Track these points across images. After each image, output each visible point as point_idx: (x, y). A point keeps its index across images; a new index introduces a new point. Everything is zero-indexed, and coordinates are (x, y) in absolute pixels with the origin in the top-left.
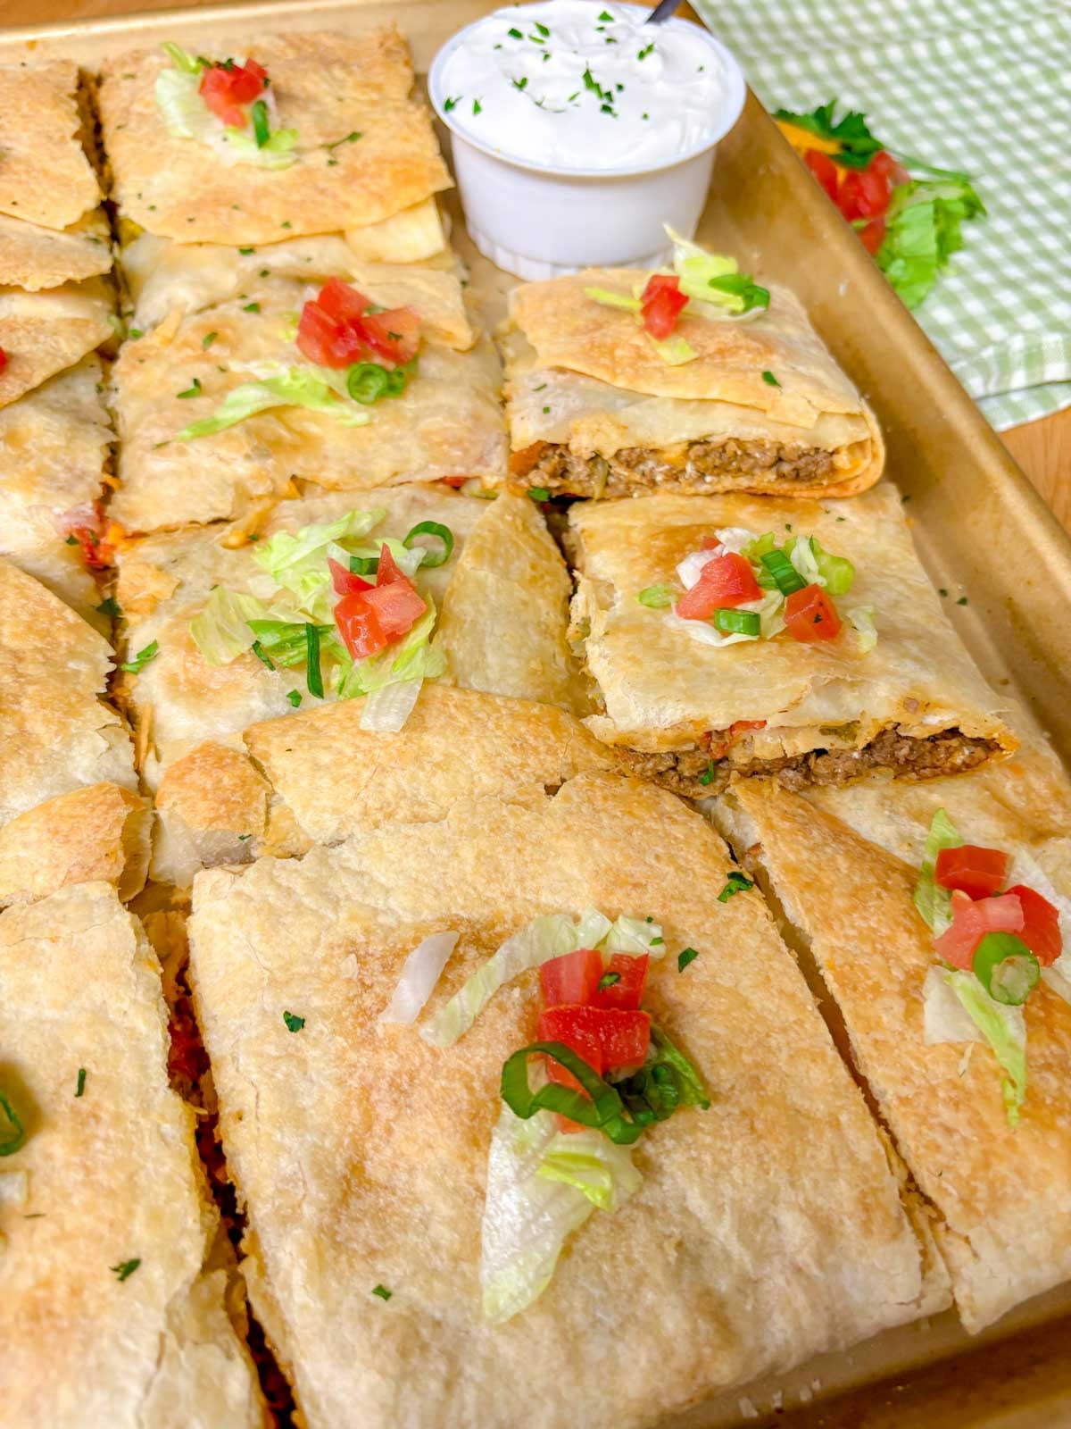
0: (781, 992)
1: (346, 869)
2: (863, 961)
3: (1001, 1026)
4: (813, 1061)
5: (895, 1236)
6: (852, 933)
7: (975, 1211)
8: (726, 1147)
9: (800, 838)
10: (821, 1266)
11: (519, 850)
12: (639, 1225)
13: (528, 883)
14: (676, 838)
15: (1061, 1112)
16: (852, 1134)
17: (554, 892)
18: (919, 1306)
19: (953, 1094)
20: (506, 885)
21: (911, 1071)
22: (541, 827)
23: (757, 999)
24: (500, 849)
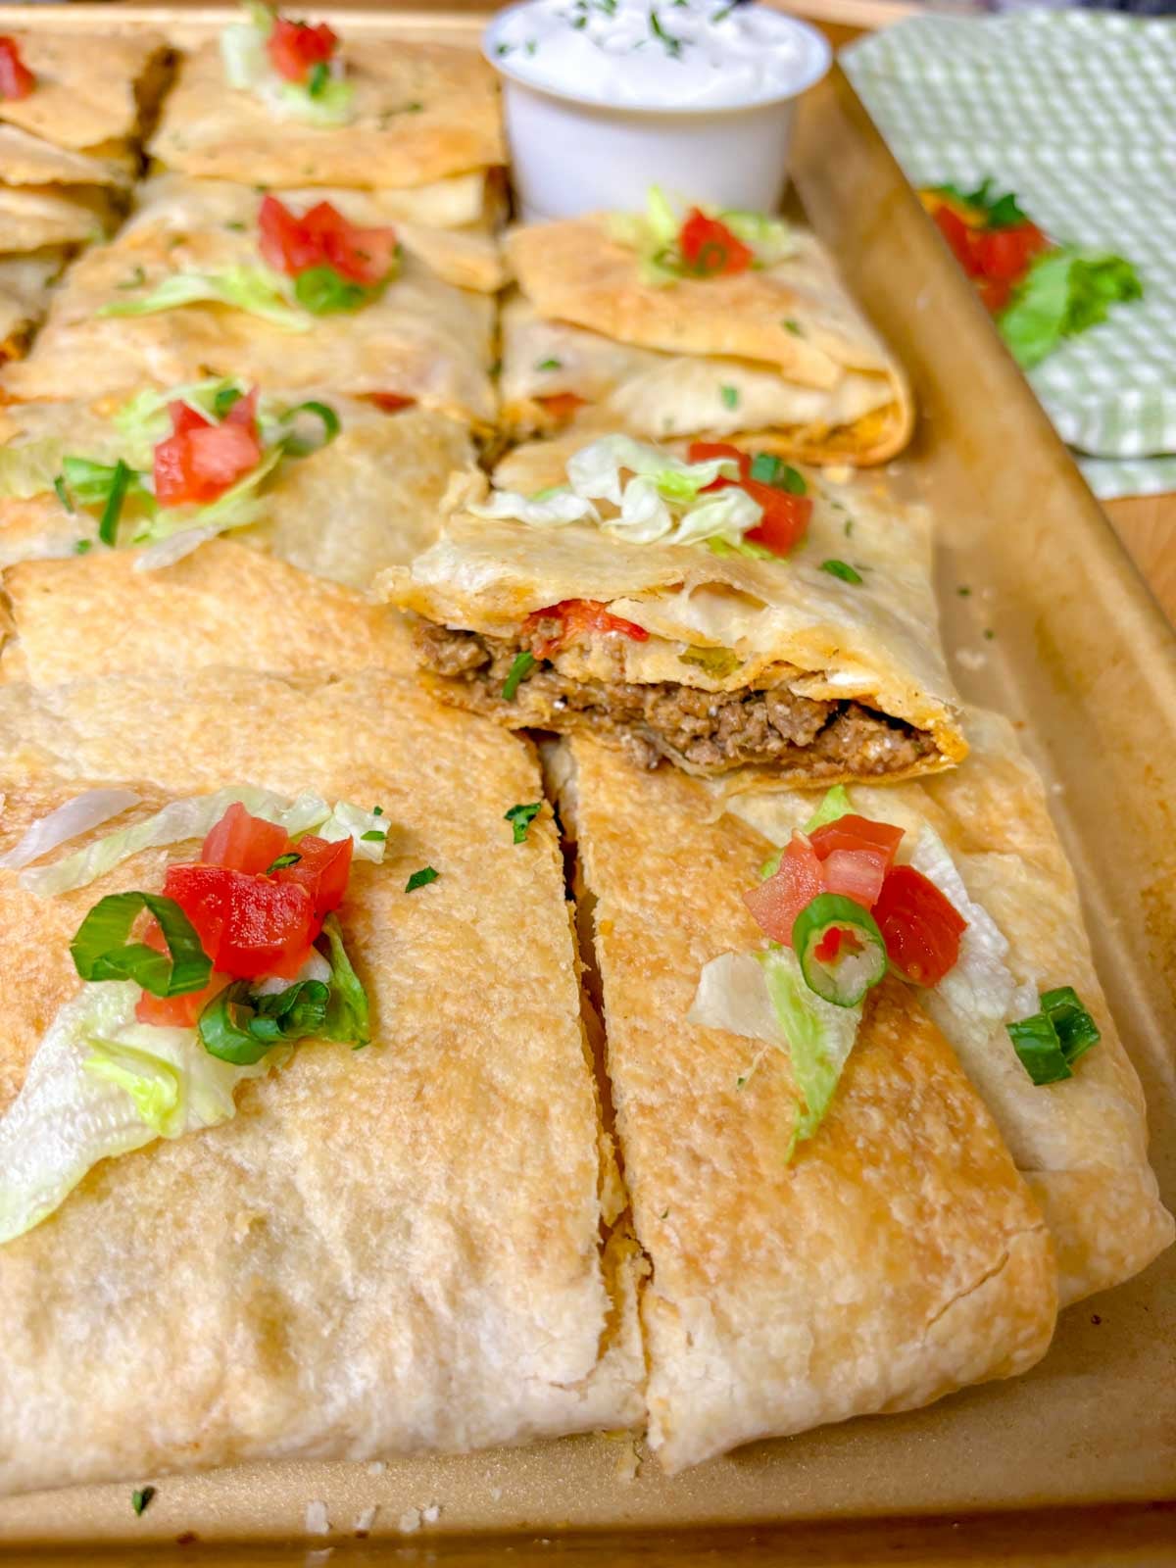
0: (534, 941)
1: (43, 711)
2: (655, 933)
3: (817, 1033)
4: (542, 1029)
5: (574, 1281)
6: (651, 898)
7: (702, 1275)
8: (375, 1112)
9: (632, 791)
10: (453, 1301)
11: (260, 727)
12: (215, 1185)
13: (257, 766)
14: (474, 757)
15: (875, 1162)
16: (558, 1131)
17: (283, 779)
18: (584, 1397)
19: (718, 1113)
20: (227, 761)
21: (671, 1073)
22: (300, 709)
23: (495, 944)
24: (236, 721)
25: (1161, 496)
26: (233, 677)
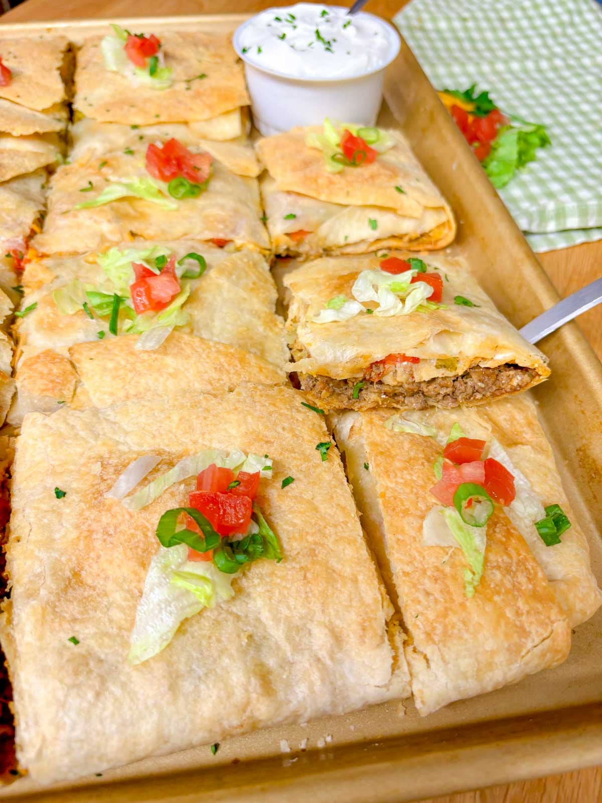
0: (338, 505)
1: (107, 420)
3: (471, 539)
4: (349, 544)
5: (378, 646)
8: (288, 586)
10: (332, 658)
11: (205, 418)
12: (229, 623)
13: (207, 436)
15: (499, 593)
16: (363, 586)
17: (220, 441)
18: (388, 690)
20: (194, 436)
22: (220, 407)
23: (324, 508)
24: (194, 417)
26: (188, 395)
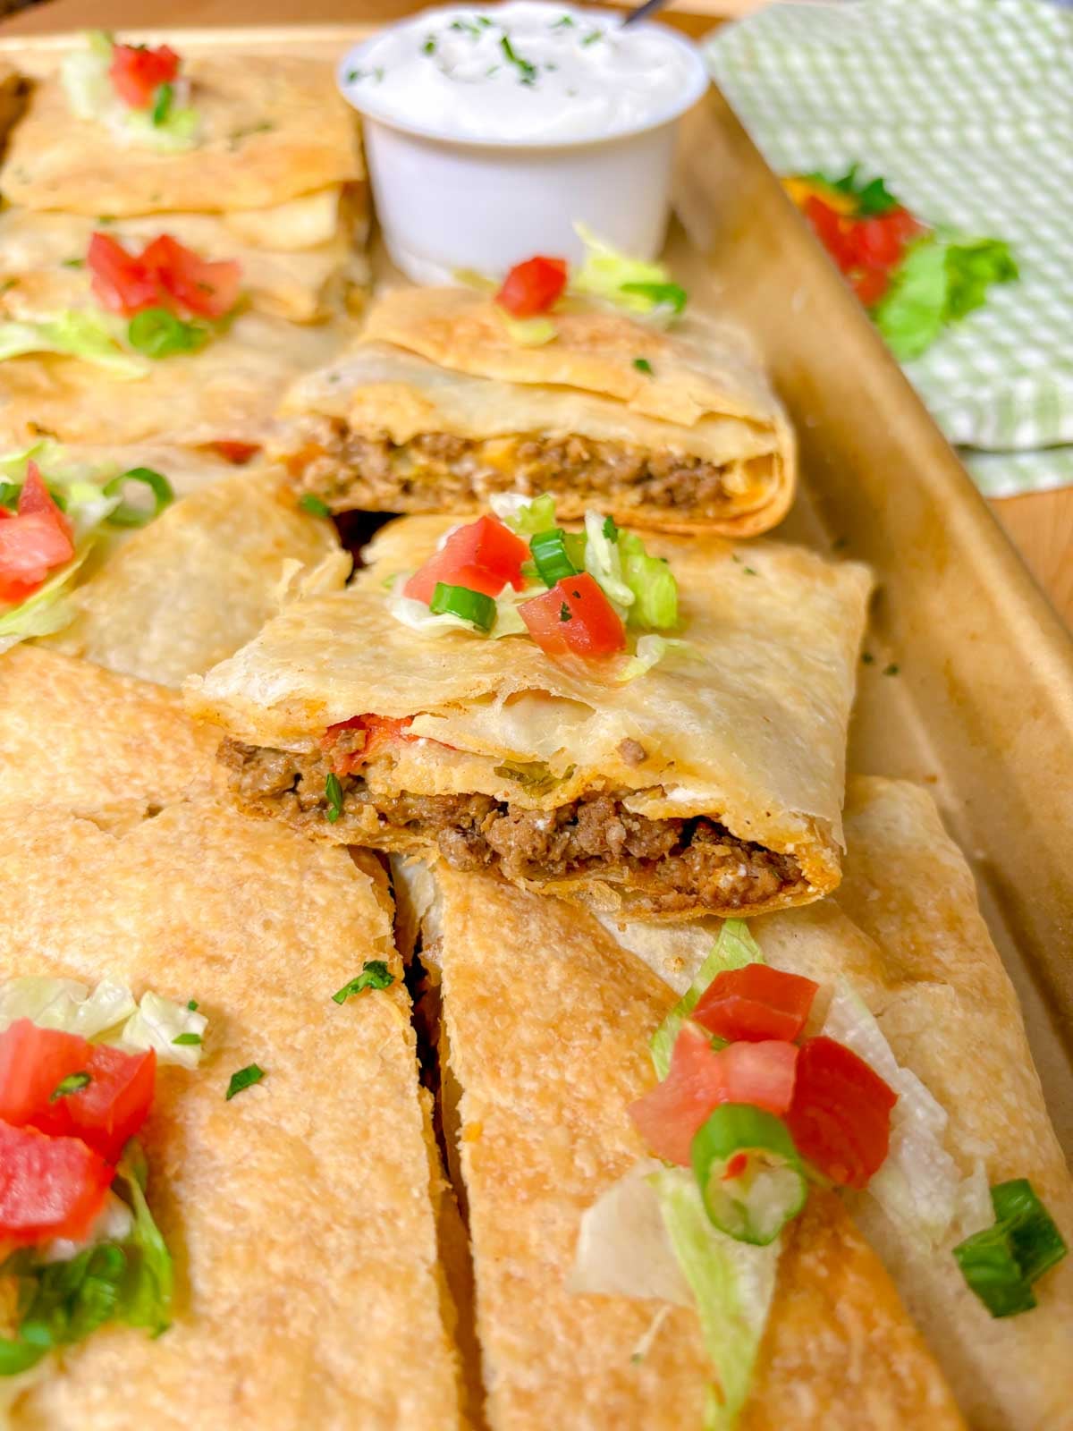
0: (379, 1159)
2: (530, 1135)
3: (728, 1281)
6: (529, 1085)
8: (183, 1419)
9: (505, 931)
11: (61, 883)
13: (55, 932)
14: (312, 902)
17: (87, 950)
19: (611, 1400)
20: (21, 929)
21: (551, 1342)
22: (109, 856)
23: (334, 1164)
24: (34, 876)
25: (1057, 491)
26: (34, 819)
